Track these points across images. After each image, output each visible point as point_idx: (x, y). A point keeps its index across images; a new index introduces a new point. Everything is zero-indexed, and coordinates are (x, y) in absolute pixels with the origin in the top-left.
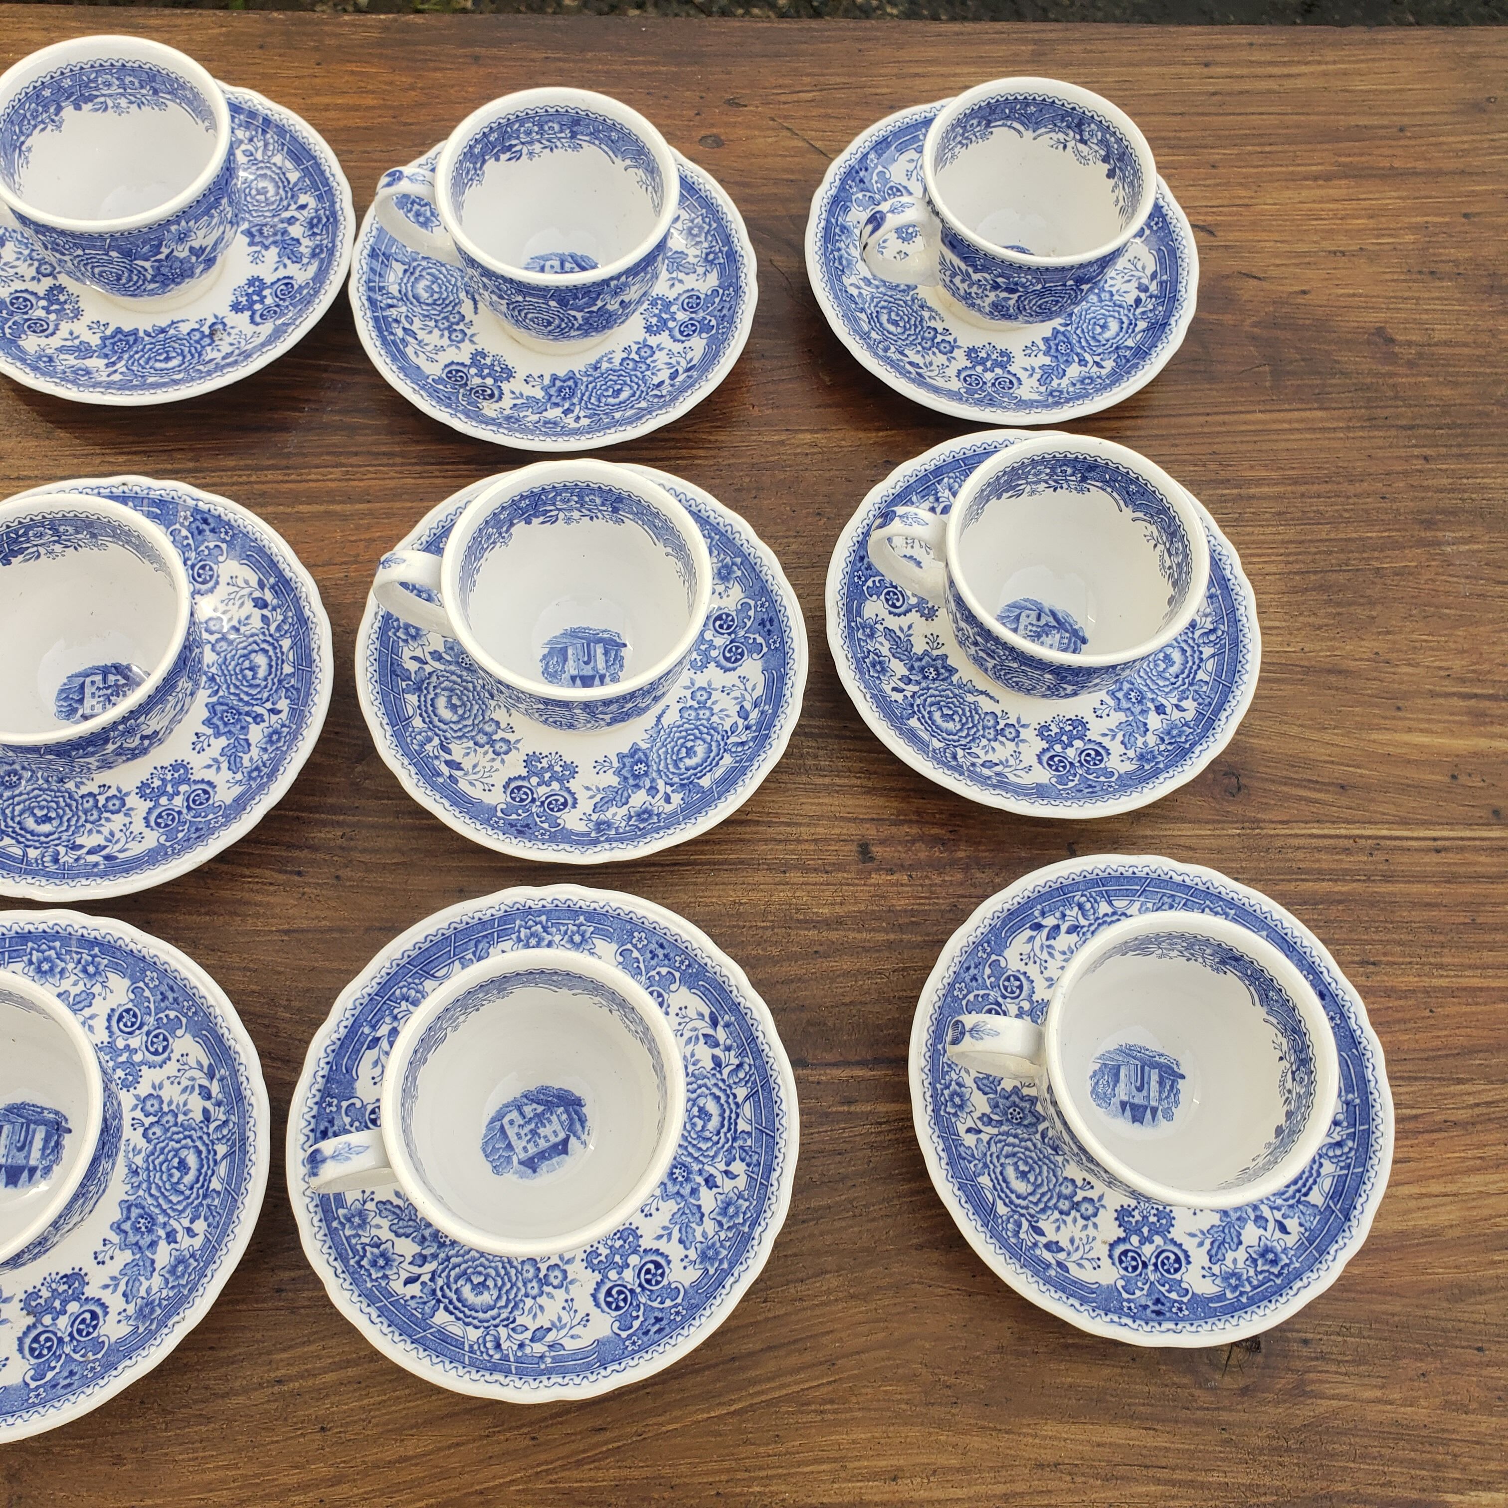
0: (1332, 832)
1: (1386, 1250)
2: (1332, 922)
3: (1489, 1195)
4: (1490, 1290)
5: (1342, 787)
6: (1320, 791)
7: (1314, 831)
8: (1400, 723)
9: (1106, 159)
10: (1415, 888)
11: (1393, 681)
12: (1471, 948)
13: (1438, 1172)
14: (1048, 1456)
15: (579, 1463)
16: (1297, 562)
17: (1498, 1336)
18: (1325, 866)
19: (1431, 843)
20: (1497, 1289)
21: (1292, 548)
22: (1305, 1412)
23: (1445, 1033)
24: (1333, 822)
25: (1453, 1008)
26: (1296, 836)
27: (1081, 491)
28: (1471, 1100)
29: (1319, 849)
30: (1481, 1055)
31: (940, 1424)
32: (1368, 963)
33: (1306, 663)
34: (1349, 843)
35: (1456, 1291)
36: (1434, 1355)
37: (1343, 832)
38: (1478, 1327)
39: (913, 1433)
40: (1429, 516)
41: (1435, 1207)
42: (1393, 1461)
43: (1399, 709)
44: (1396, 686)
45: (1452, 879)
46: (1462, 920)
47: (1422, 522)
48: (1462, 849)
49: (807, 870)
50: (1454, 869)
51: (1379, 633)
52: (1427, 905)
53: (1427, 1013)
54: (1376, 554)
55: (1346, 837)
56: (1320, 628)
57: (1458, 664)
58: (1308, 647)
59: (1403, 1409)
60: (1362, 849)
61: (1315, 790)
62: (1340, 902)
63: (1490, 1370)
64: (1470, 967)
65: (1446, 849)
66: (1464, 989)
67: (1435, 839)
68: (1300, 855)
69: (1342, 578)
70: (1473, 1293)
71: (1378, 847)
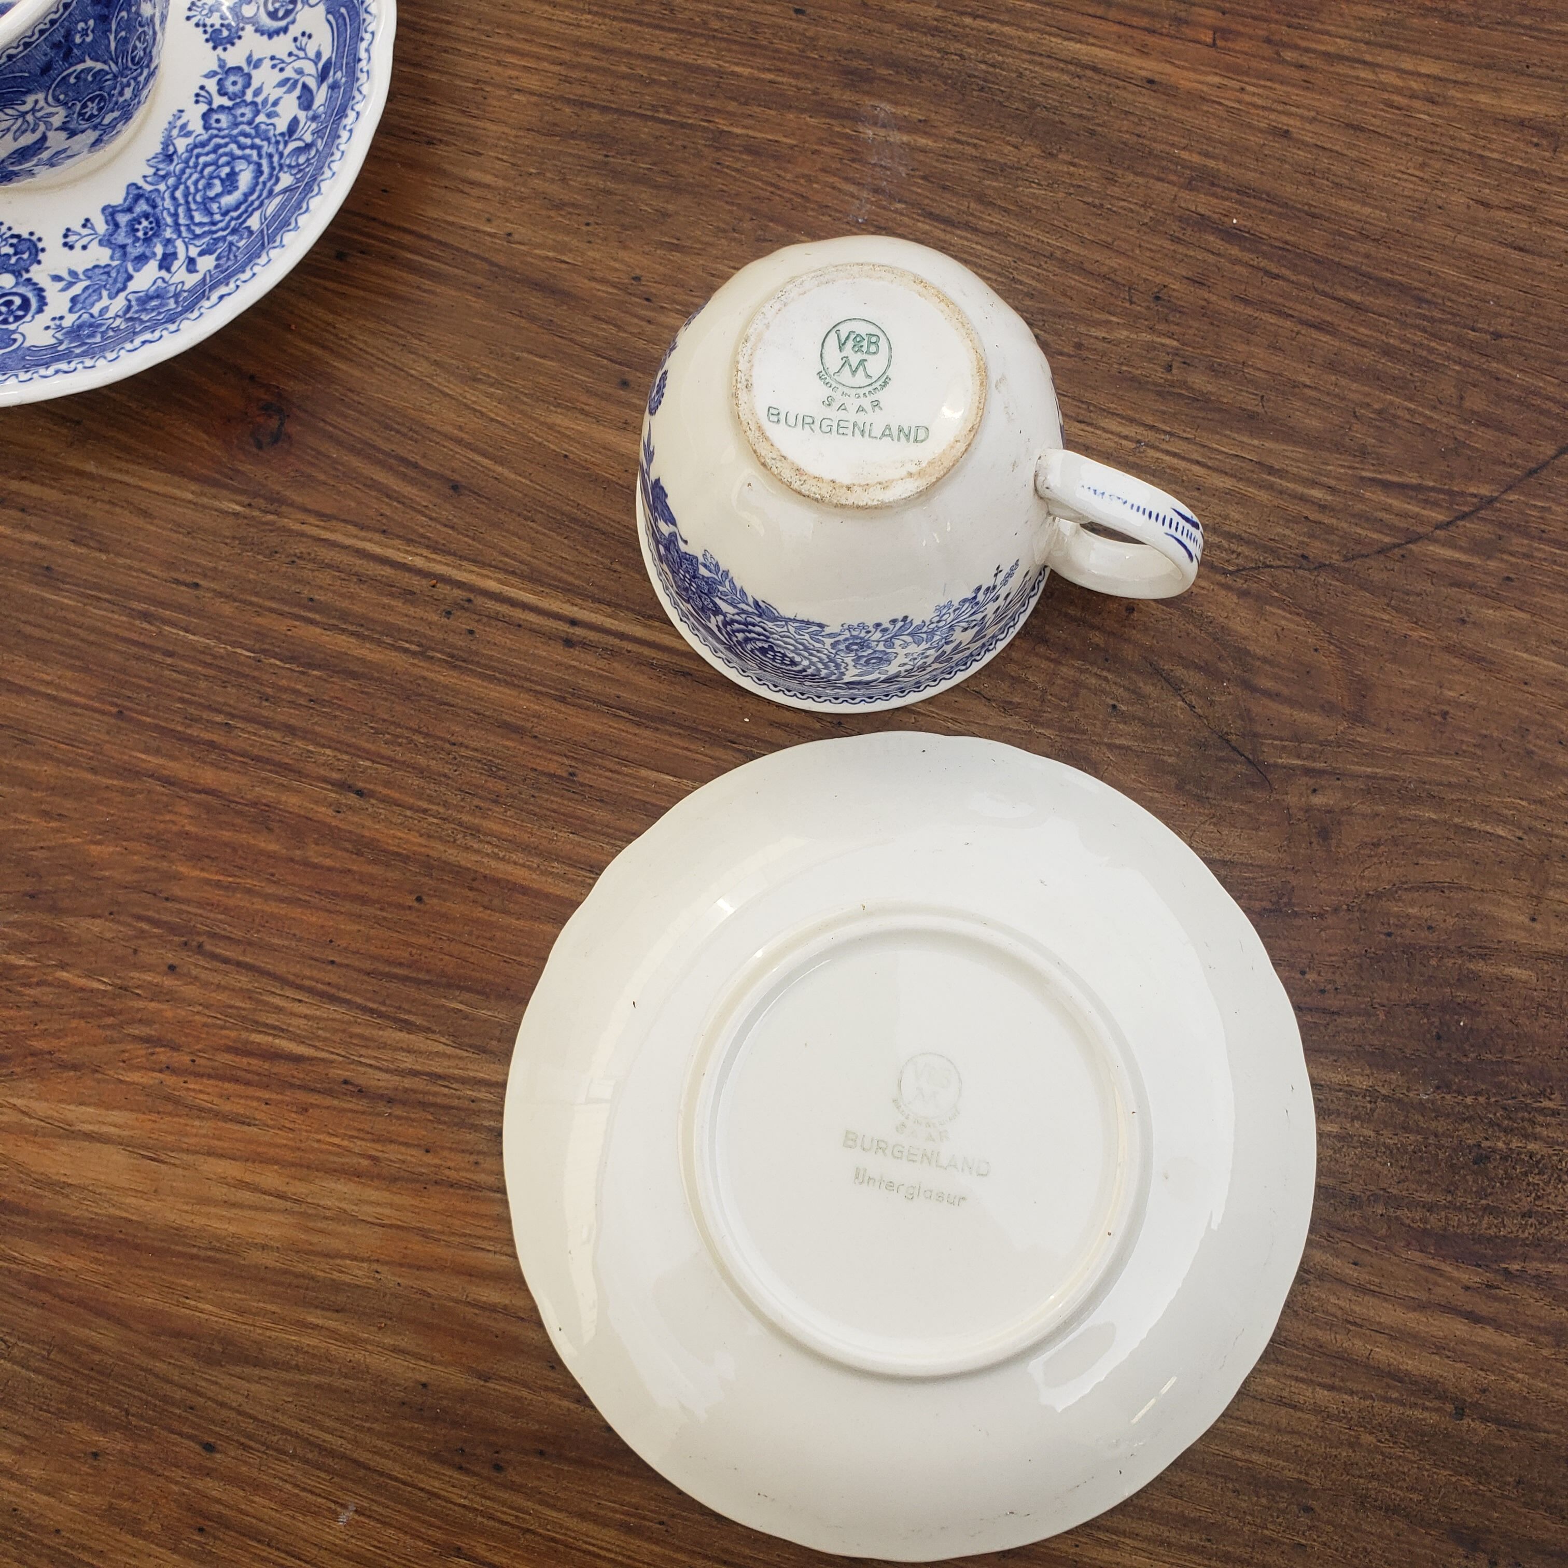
0: (399, 557)
1: (137, 1247)
2: (322, 703)
3: (356, 1220)
4: (276, 1364)
5: (455, 487)
6: (412, 482)
7: (369, 546)
8: (614, 409)
10: (496, 693)
11: (639, 335)
12: (545, 818)
13: (290, 1156)
16: (582, 82)
17: (250, 1437)
18: (357, 608)
19: (564, 627)
20: (287, 1366)
21: (587, 57)
23: (423, 941)
24: (410, 541)
25: (459, 905)
26: (333, 544)
28: (408, 1062)
29: (361, 579)
30: (466, 996)
32: (350, 788)
33: (500, 259)
34: (417, 583)
35: (217, 1347)
36: (127, 1430)
37: (419, 562)
38: (225, 1413)
40: (864, 65)
41: (256, 1208)
43: (625, 384)
44: (641, 344)
45: (570, 696)
46: (552, 768)
47: (848, 72)
48: (613, 653)
50: (583, 682)
51: (661, 244)
52: (505, 725)
53: (410, 900)
54: (732, 106)
55: (419, 572)
56: (559, 206)
58: (522, 232)
59: (35, 1496)
60: (436, 601)
61: (404, 477)
62: (353, 675)
63: (209, 1482)
64: (526, 849)
65: (585, 645)
66: (496, 881)
67: (573, 622)
68: (325, 578)
69: (646, 131)
70: (245, 1359)
71: (466, 606)
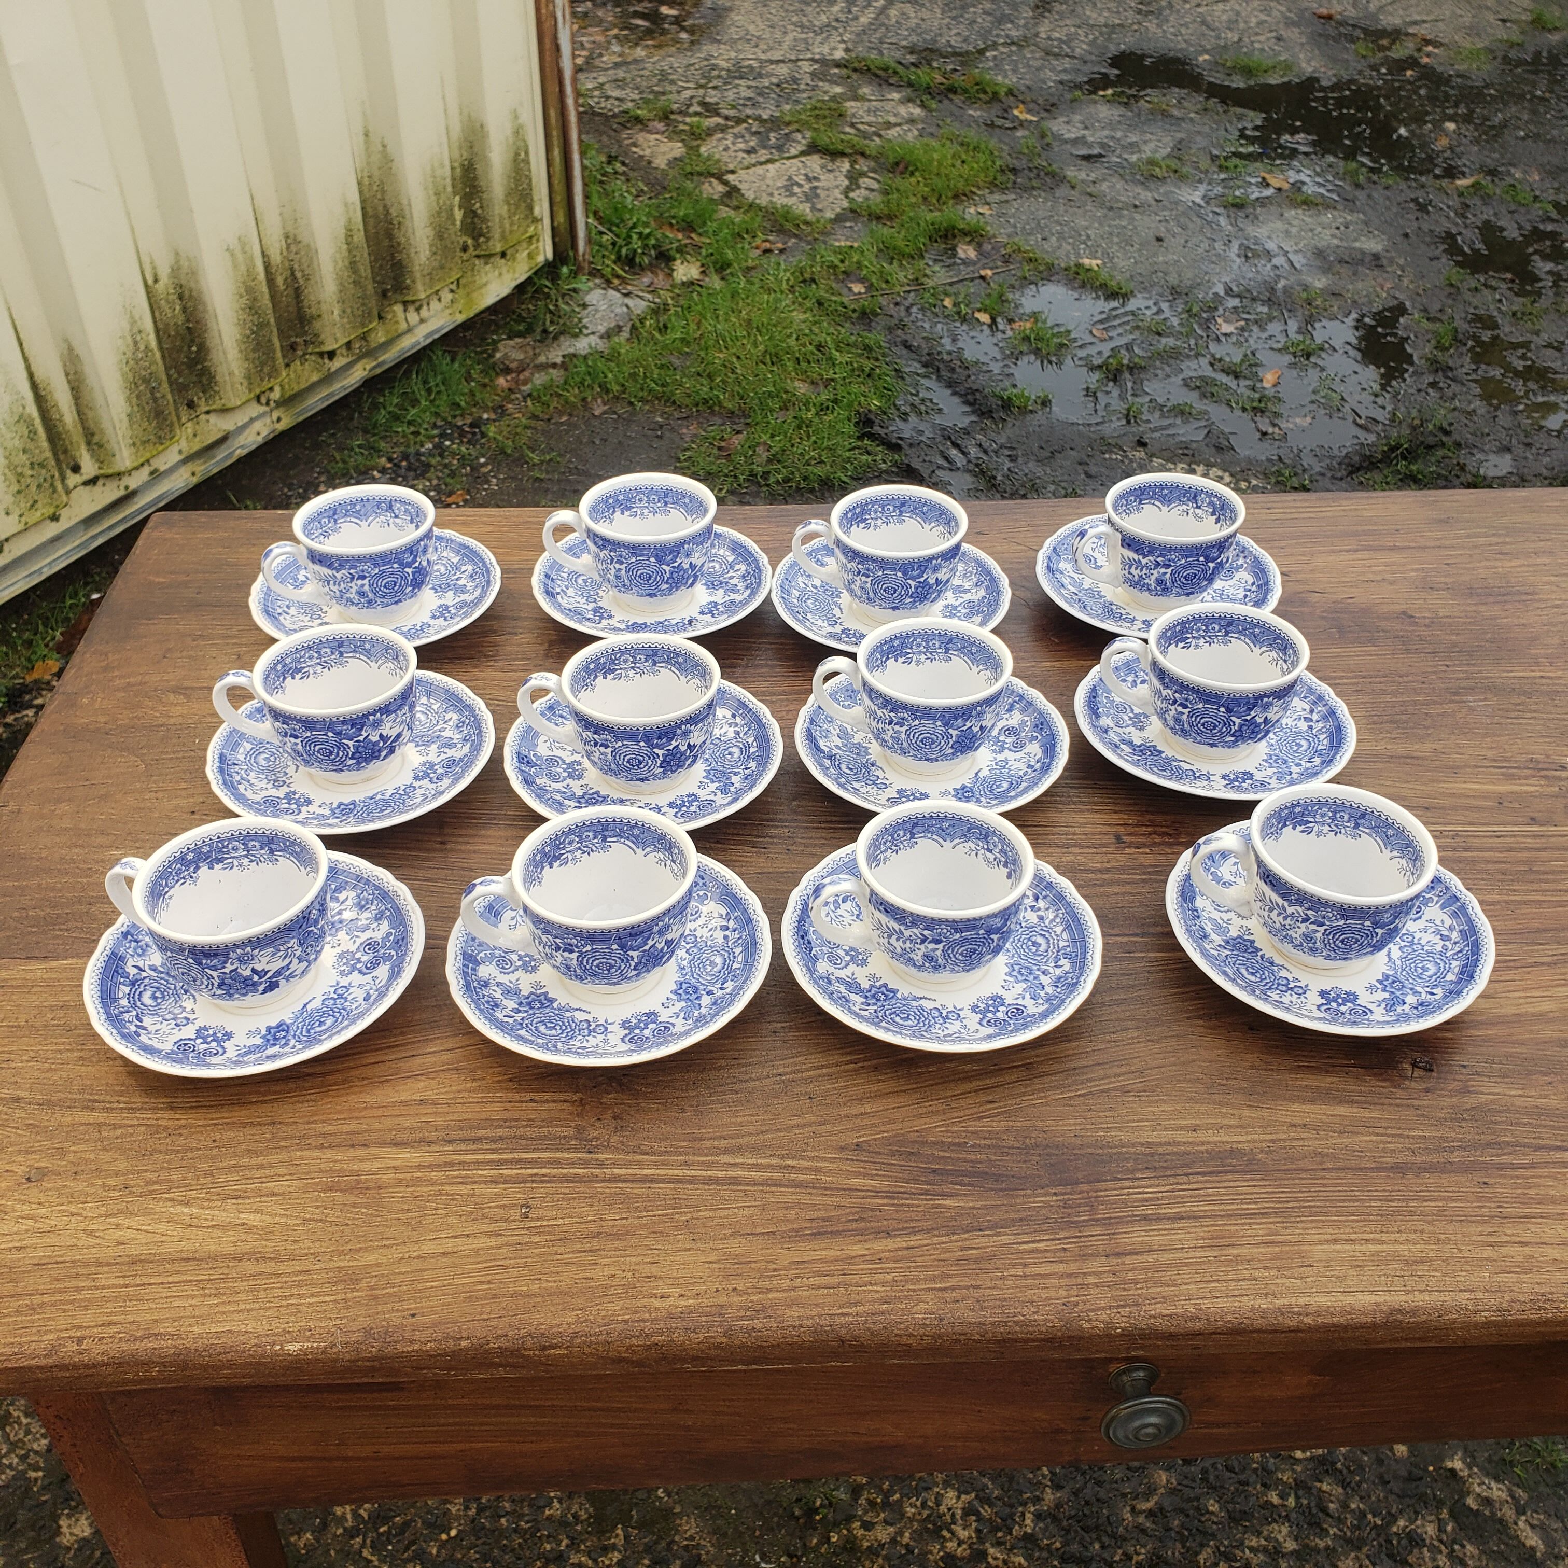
8: (1458, 779)
9: (1213, 514)
12: (1532, 882)
14: (1298, 1121)
15: (980, 1118)
19: (1492, 833)
22: (1471, 1101)
25: (1525, 910)
27: (1226, 644)
31: (1221, 1104)
39: (1203, 1108)
42: (1540, 1126)
43: (1455, 773)
44: (1452, 763)
45: (1510, 850)
46: (1522, 869)
48: (1514, 836)
49: (1082, 847)
50: (1511, 845)
51: (1435, 741)
52: (1497, 862)
57: (1490, 754)
59: (1539, 1100)
64: (1534, 891)
65: (1503, 836)
66: (1532, 901)
67: (1494, 832)
